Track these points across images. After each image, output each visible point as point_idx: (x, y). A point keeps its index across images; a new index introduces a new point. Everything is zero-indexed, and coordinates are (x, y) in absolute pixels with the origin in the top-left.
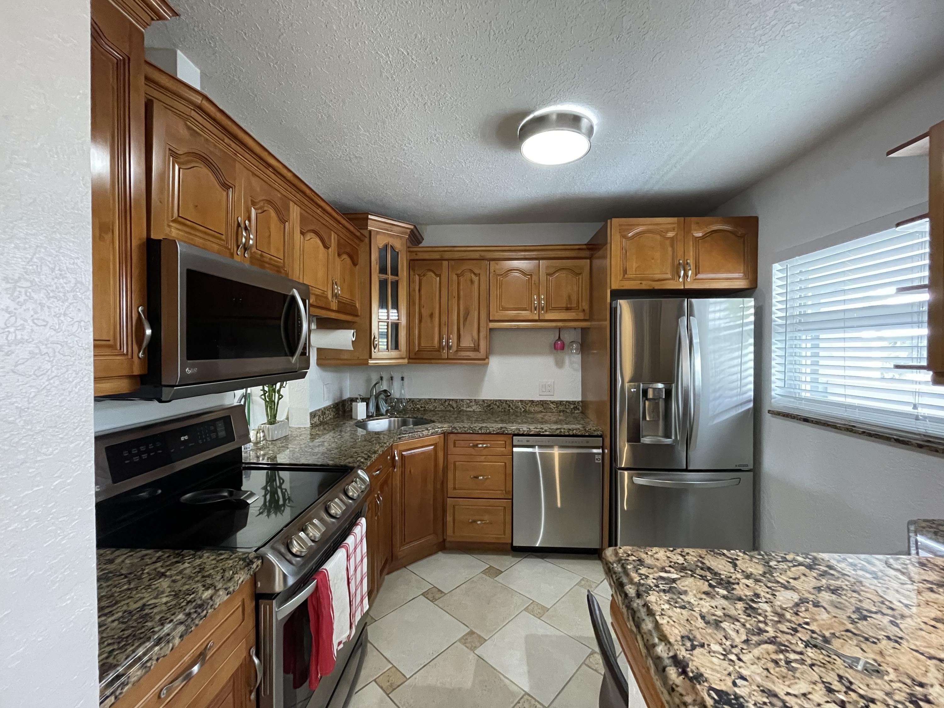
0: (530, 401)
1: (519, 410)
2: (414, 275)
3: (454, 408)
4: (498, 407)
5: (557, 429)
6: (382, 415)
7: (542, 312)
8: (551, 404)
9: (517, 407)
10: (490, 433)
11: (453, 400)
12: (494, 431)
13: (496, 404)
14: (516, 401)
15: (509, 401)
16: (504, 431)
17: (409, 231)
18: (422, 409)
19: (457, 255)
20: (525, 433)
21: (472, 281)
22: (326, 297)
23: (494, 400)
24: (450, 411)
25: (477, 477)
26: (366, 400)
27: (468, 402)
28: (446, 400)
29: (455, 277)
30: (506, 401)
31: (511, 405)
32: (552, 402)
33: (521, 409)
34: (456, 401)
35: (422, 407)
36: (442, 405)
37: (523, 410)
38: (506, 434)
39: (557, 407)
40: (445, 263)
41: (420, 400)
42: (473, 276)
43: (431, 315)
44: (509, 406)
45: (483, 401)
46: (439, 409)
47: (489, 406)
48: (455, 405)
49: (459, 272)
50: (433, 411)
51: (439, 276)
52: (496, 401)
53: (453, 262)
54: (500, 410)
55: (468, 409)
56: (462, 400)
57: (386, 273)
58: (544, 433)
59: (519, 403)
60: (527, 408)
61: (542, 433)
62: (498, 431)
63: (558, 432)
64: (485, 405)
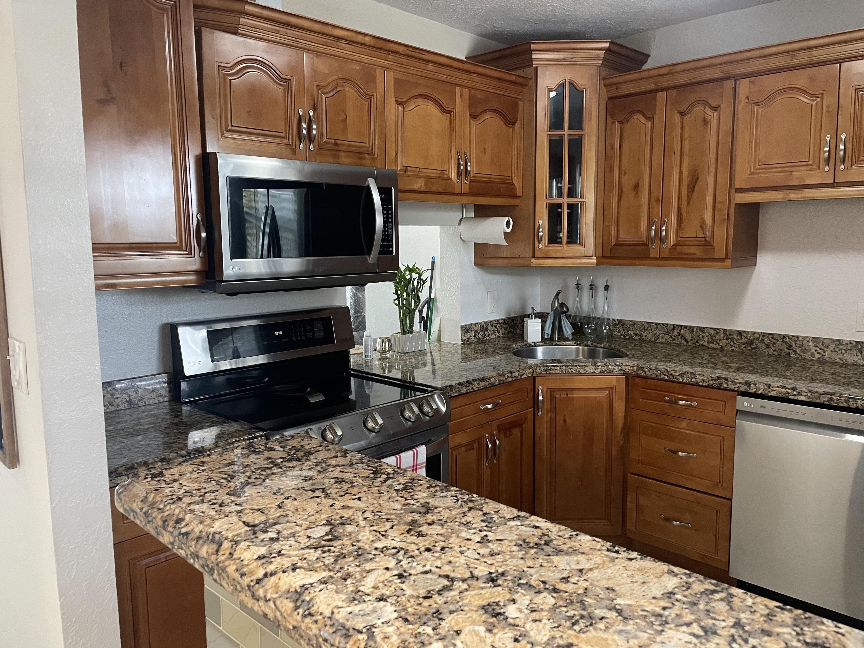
1: (808, 356)
2: (613, 123)
3: (687, 341)
4: (768, 346)
6: (567, 340)
7: (842, 167)
9: (804, 351)
11: (686, 327)
12: (704, 381)
13: (762, 341)
14: (804, 338)
15: (789, 336)
16: (721, 384)
17: (602, 53)
18: (637, 338)
19: (682, 79)
20: (759, 392)
21: (705, 122)
22: (449, 179)
23: (760, 334)
24: (679, 345)
25: (675, 452)
26: (542, 316)
27: (712, 332)
28: (674, 327)
29: (678, 117)
30: (784, 337)
31: (794, 345)
33: (813, 354)
34: (691, 329)
35: (636, 335)
36: (668, 333)
37: (817, 356)
40: (661, 96)
41: (634, 323)
42: (708, 111)
43: (637, 187)
44: (790, 347)
45: (740, 333)
46: (664, 341)
47: (751, 343)
48: (688, 337)
49: (683, 108)
50: (655, 342)
51: (650, 118)
52: (764, 335)
53: (673, 92)
54: (771, 351)
55: (711, 345)
56: (702, 329)
57: (562, 129)
58: (796, 398)
59: (811, 344)
60: (826, 354)
61: (791, 397)
62: (711, 383)
63: (825, 399)
64: (743, 341)
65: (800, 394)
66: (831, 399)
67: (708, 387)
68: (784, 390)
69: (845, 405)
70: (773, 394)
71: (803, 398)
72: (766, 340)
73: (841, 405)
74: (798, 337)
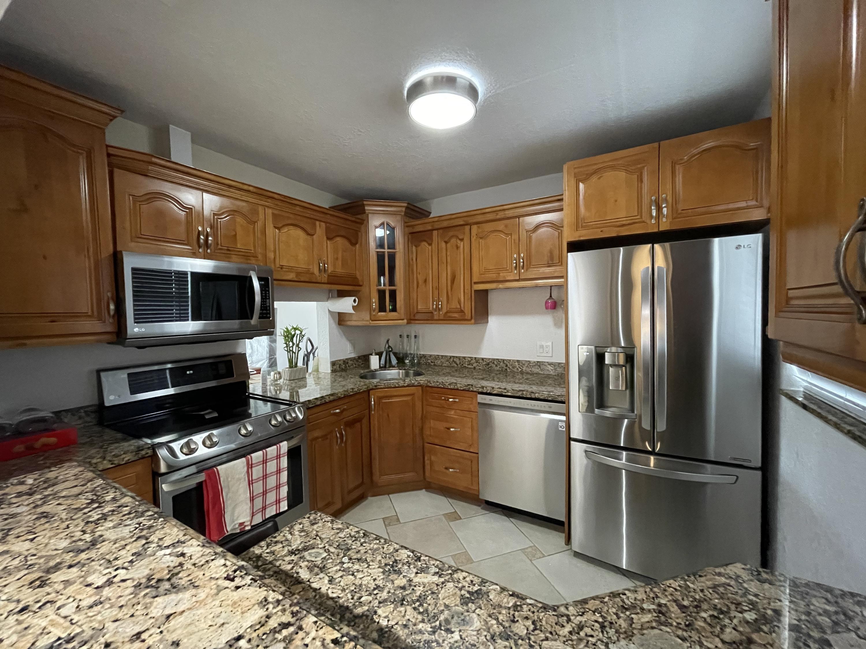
0: (527, 361)
1: (515, 370)
2: (412, 246)
3: (457, 365)
4: (496, 366)
5: (520, 391)
6: (394, 367)
8: (549, 366)
9: (513, 367)
10: (457, 389)
11: (456, 357)
12: (461, 387)
13: (494, 363)
14: (513, 360)
15: (506, 360)
16: (469, 388)
17: (404, 209)
18: (433, 364)
19: (445, 224)
20: (488, 392)
21: (458, 247)
23: (492, 359)
24: (453, 367)
25: (449, 429)
26: (380, 354)
27: (469, 359)
28: (451, 357)
29: (443, 244)
30: (504, 360)
31: (508, 364)
32: (550, 364)
34: (459, 358)
35: (432, 362)
36: (447, 361)
37: (520, 370)
38: (472, 391)
39: (555, 369)
40: (435, 233)
41: (431, 356)
42: (459, 242)
43: (425, 281)
44: (507, 366)
45: (483, 359)
46: (445, 365)
48: (458, 362)
49: (446, 240)
50: (441, 366)
51: (430, 244)
52: (494, 360)
53: (441, 231)
55: (469, 366)
56: (464, 358)
57: (384, 248)
58: (506, 394)
59: (516, 363)
60: (524, 368)
61: (504, 394)
62: (465, 388)
63: (519, 394)
64: (484, 363)
65: (508, 391)
66: (523, 394)
67: (463, 390)
68: (500, 390)
69: (529, 396)
70: (495, 392)
71: (509, 394)
72: (495, 363)
73: (528, 396)
74: (510, 360)
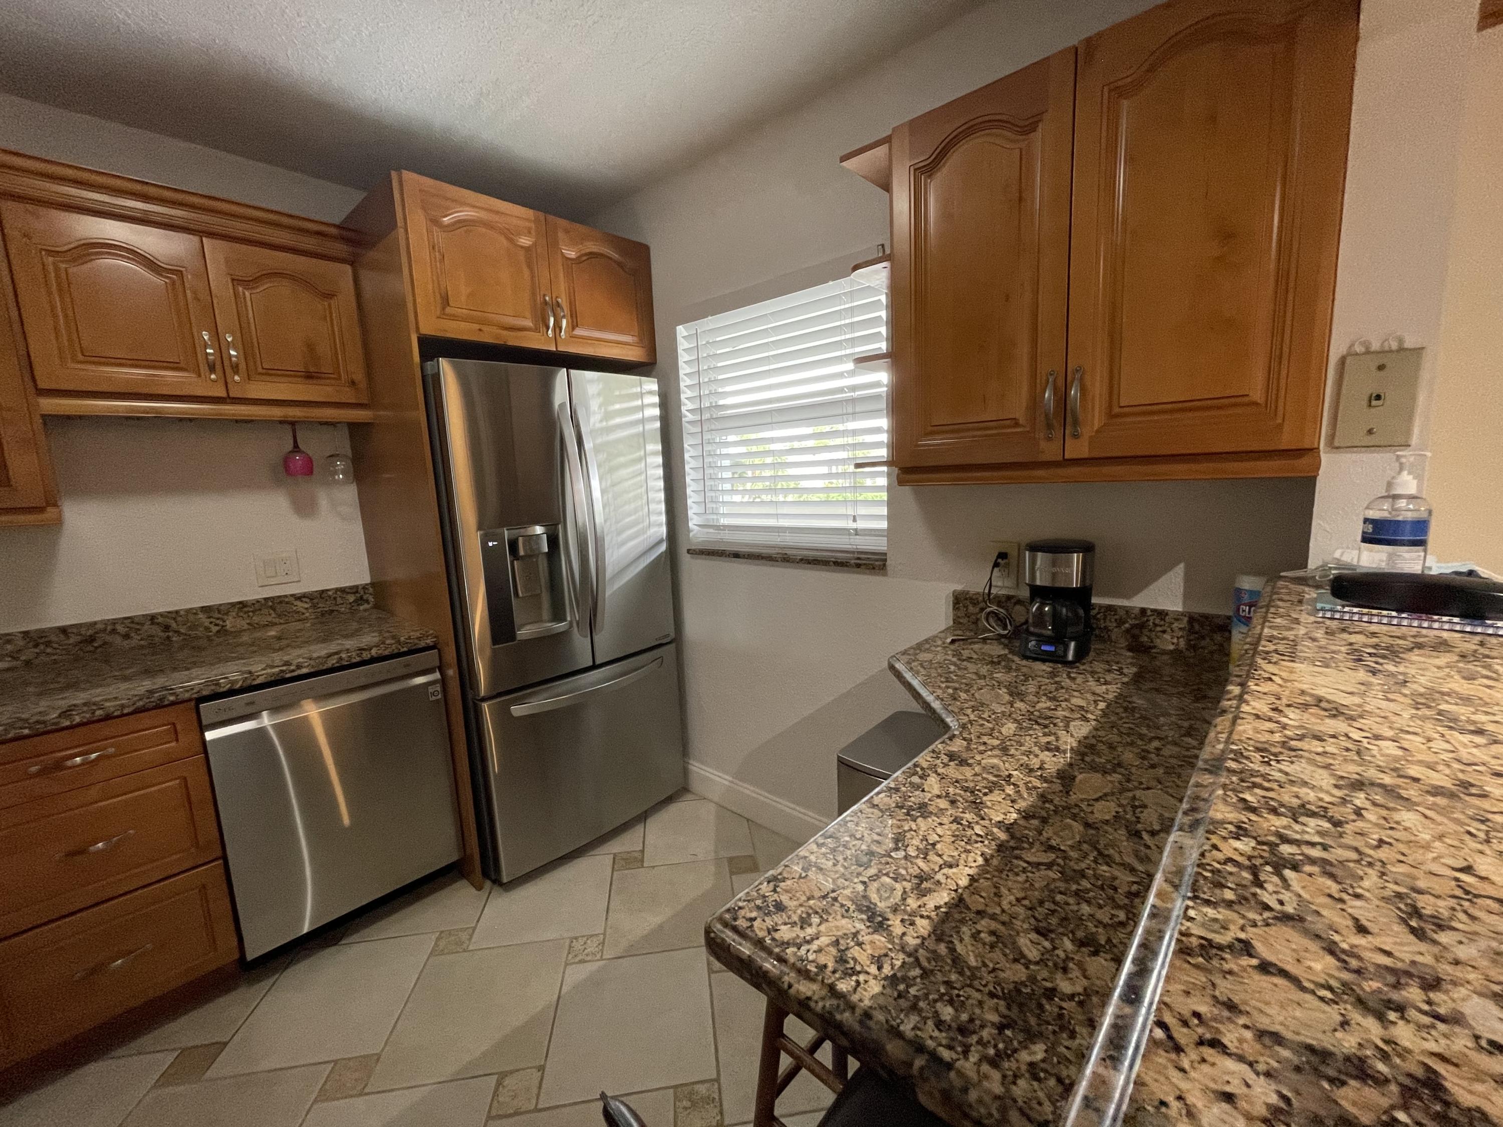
0: (233, 605)
1: (200, 632)
4: (126, 637)
5: (330, 655)
7: (236, 378)
8: (298, 603)
9: (193, 627)
10: (108, 717)
12: (123, 706)
14: (188, 611)
15: (161, 615)
16: (161, 699)
20: (238, 686)
23: (106, 622)
30: (152, 618)
31: (174, 625)
32: (300, 598)
33: (207, 629)
37: (215, 629)
38: (173, 704)
39: (314, 606)
44: (167, 628)
45: (64, 630)
47: (90, 640)
52: (114, 622)
54: (134, 642)
58: (296, 674)
59: (201, 616)
60: (228, 622)
67: (133, 713)
68: (277, 670)
70: (259, 681)
71: (304, 671)
